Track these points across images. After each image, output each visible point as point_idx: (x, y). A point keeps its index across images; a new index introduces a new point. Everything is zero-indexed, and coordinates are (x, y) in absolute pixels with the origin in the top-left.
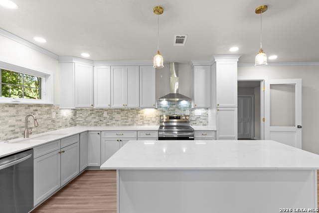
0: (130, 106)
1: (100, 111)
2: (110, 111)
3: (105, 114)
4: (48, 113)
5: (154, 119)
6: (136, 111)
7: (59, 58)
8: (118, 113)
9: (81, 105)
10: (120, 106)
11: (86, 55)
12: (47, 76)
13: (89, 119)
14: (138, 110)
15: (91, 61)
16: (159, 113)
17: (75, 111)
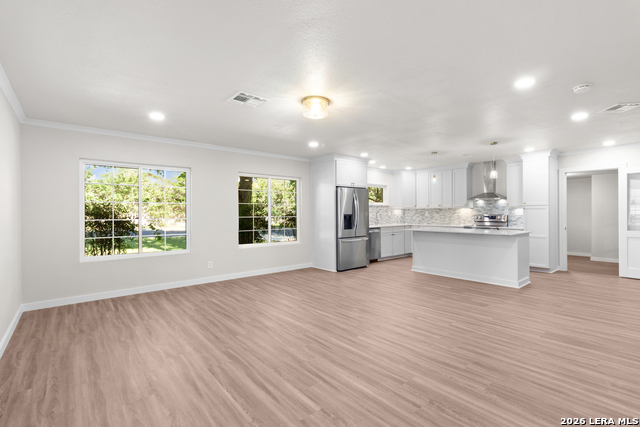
0: (446, 206)
1: (423, 211)
2: (431, 211)
3: (427, 214)
4: (387, 211)
5: (470, 219)
6: (453, 210)
7: (392, 173)
8: (438, 213)
9: (407, 207)
10: (435, 205)
11: (409, 168)
12: (385, 186)
13: (414, 218)
14: (455, 210)
15: (414, 170)
16: (474, 212)
17: (404, 210)
